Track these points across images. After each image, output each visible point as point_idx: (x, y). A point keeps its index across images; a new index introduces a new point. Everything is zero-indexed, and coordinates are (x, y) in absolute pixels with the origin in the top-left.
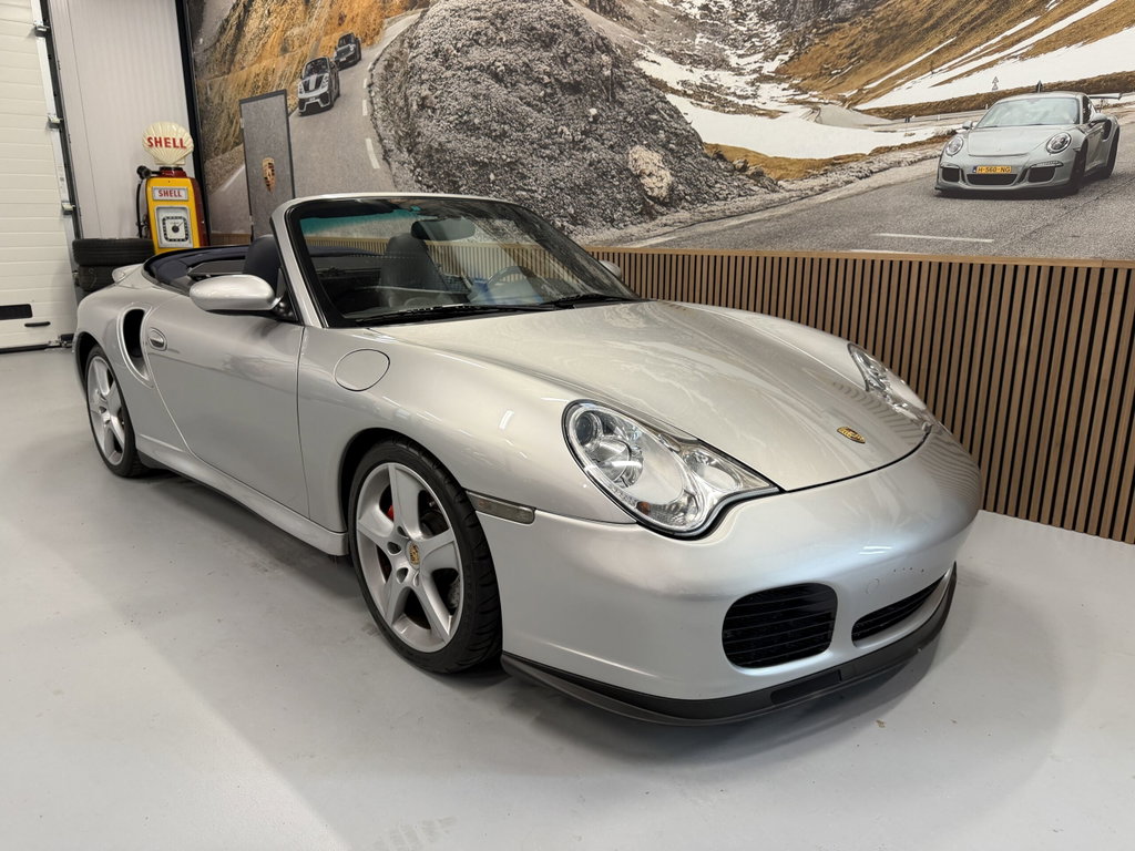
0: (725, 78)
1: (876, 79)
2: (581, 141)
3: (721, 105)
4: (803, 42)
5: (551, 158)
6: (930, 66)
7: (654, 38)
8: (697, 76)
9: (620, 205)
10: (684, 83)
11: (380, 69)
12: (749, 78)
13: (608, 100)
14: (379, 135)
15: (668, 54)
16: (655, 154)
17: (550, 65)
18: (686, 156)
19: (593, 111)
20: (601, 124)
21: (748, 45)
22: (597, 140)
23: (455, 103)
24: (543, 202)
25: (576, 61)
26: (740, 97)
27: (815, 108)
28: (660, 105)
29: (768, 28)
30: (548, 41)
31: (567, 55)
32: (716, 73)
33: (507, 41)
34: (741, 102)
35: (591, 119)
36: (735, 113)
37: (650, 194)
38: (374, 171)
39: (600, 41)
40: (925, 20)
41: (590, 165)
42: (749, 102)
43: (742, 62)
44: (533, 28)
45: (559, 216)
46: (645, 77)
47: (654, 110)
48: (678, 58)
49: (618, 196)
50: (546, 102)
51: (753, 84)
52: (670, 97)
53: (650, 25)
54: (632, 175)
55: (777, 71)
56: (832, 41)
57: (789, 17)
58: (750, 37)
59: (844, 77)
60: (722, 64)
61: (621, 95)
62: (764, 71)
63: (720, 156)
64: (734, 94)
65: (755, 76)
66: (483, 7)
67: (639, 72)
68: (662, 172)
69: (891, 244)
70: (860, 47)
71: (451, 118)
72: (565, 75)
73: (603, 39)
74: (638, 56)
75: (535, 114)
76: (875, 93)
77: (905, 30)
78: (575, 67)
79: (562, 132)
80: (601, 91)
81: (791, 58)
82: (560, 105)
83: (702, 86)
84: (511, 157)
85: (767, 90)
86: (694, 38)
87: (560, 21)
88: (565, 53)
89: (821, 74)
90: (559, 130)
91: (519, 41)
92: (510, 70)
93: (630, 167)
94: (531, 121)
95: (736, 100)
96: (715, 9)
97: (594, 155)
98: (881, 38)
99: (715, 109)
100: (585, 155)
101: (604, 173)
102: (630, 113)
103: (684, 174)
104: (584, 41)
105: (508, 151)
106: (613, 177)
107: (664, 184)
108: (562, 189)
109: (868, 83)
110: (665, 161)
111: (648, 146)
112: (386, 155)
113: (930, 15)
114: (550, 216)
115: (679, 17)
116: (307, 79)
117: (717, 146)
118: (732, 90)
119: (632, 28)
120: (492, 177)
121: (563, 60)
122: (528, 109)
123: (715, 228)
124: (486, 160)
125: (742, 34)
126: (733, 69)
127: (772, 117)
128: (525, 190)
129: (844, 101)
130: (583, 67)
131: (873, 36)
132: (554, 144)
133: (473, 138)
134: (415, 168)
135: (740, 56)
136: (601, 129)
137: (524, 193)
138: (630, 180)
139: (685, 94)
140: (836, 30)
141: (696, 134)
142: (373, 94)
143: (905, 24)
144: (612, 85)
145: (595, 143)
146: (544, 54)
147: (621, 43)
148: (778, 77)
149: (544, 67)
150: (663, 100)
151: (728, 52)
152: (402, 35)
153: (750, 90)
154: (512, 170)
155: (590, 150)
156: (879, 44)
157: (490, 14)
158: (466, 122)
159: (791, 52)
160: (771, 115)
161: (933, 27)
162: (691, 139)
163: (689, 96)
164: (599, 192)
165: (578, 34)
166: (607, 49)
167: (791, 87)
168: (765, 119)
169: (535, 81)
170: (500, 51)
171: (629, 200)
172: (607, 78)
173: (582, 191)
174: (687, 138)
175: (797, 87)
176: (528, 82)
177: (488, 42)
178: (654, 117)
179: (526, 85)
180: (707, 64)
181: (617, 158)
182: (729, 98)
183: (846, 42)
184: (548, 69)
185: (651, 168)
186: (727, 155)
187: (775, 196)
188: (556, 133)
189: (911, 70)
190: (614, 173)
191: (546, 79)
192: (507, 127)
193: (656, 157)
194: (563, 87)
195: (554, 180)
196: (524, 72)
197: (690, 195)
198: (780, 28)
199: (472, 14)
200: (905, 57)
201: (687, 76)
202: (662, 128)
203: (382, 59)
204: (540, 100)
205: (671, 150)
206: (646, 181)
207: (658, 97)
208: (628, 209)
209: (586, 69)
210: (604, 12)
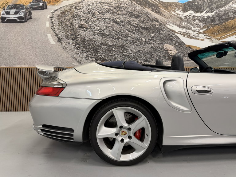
0: (191, 32)
1: (223, 36)
2: (148, 42)
3: (190, 37)
4: (209, 27)
5: (137, 45)
6: (233, 35)
7: (172, 21)
8: (184, 30)
9: (161, 57)
10: (180, 31)
11: (58, 13)
12: (197, 32)
13: (158, 33)
14: (56, 33)
15: (176, 25)
16: (172, 46)
17: (138, 22)
18: (181, 47)
19: (153, 35)
20: (155, 38)
21: (196, 26)
22: (154, 42)
23: (97, 27)
24: (134, 56)
25: (147, 22)
26: (194, 36)
27: (212, 40)
28: (173, 35)
29: (201, 23)
30: (137, 16)
31: (144, 21)
32: (189, 30)
33: (121, 14)
34: (195, 37)
35: (152, 37)
36: (193, 39)
37: (170, 54)
38: (51, 45)
39: (155, 19)
40: (232, 27)
41: (151, 47)
42: (197, 37)
43: (195, 29)
44: (131, 12)
45: (140, 60)
46: (169, 29)
47: (171, 36)
48: (179, 26)
49: (161, 55)
50: (136, 31)
51: (197, 34)
52: (176, 34)
53: (170, 18)
54: (165, 50)
55: (203, 32)
56: (215, 28)
57: (206, 22)
58: (197, 25)
59: (217, 35)
60: (190, 29)
61: (161, 32)
62: (200, 31)
63: (190, 48)
64: (193, 35)
65: (198, 32)
66: (111, 3)
67: (167, 27)
68: (174, 50)
69: (227, 65)
70: (220, 30)
71: (95, 32)
72: (143, 25)
73: (156, 19)
74: (167, 24)
75: (132, 34)
76: (223, 38)
77: (228, 28)
78: (147, 24)
79: (142, 39)
80: (155, 30)
81: (206, 30)
82: (141, 32)
83: (185, 33)
84: (121, 44)
85: (201, 35)
86: (183, 23)
87: (141, 12)
88: (143, 20)
89: (212, 34)
90: (141, 38)
91: (126, 15)
92: (122, 22)
93: (164, 48)
94: (130, 35)
95: (194, 37)
96: (188, 18)
97: (153, 45)
98: (224, 29)
99: (188, 38)
100: (150, 45)
101: (156, 50)
102: (164, 36)
103: (180, 51)
104: (150, 18)
105: (120, 43)
106: (159, 51)
107: (175, 53)
108: (141, 53)
109: (222, 36)
110: (175, 47)
111: (170, 44)
112: (59, 40)
113: (232, 26)
114: (136, 60)
115: (179, 18)
116: (9, 10)
117: (189, 45)
118: (193, 34)
119: (165, 18)
120: (113, 49)
121: (143, 22)
122: (129, 32)
123: (189, 62)
124: (111, 44)
125: (195, 23)
126: (193, 30)
127: (202, 41)
128: (127, 53)
129: (217, 39)
130: (150, 24)
131: (223, 28)
132: (139, 42)
133: (105, 38)
134: (76, 45)
135: (194, 28)
136: (155, 39)
137: (127, 54)
138: (164, 51)
139: (180, 34)
140: (215, 26)
141: (183, 43)
142: (53, 20)
143: (228, 27)
144: (159, 29)
145: (153, 43)
146: (136, 19)
147: (162, 20)
148: (203, 33)
149: (135, 22)
150: (174, 34)
151: (192, 27)
152: (72, 4)
153: (197, 35)
154: (122, 48)
155: (151, 44)
156: (223, 29)
157: (114, 6)
158: (102, 33)
159: (206, 29)
160: (202, 40)
161: (233, 28)
162: (182, 43)
163: (181, 34)
164: (154, 54)
165: (148, 16)
166: (157, 21)
167: (206, 35)
168: (201, 41)
169: (132, 25)
170: (118, 16)
171: (164, 56)
172: (157, 28)
173: (149, 54)
174: (181, 43)
175: (208, 35)
176: (129, 25)
177: (113, 13)
178: (172, 38)
179: (128, 26)
180: (186, 28)
181: (160, 46)
182: (192, 36)
183: (217, 28)
184: (137, 23)
185: (171, 49)
186: (191, 47)
187: (203, 56)
188: (140, 39)
189: (230, 35)
190: (159, 50)
191: (136, 25)
192: (120, 36)
193: (172, 47)
194: (143, 28)
195: (138, 51)
196: (128, 23)
197: (182, 55)
198: (204, 24)
199: (107, 5)
200: (229, 33)
201: (181, 30)
202: (174, 40)
203: (60, 10)
204: (134, 30)
205: (177, 45)
206: (169, 52)
207: (173, 33)
208: (164, 58)
209: (150, 25)
210: (156, 12)
